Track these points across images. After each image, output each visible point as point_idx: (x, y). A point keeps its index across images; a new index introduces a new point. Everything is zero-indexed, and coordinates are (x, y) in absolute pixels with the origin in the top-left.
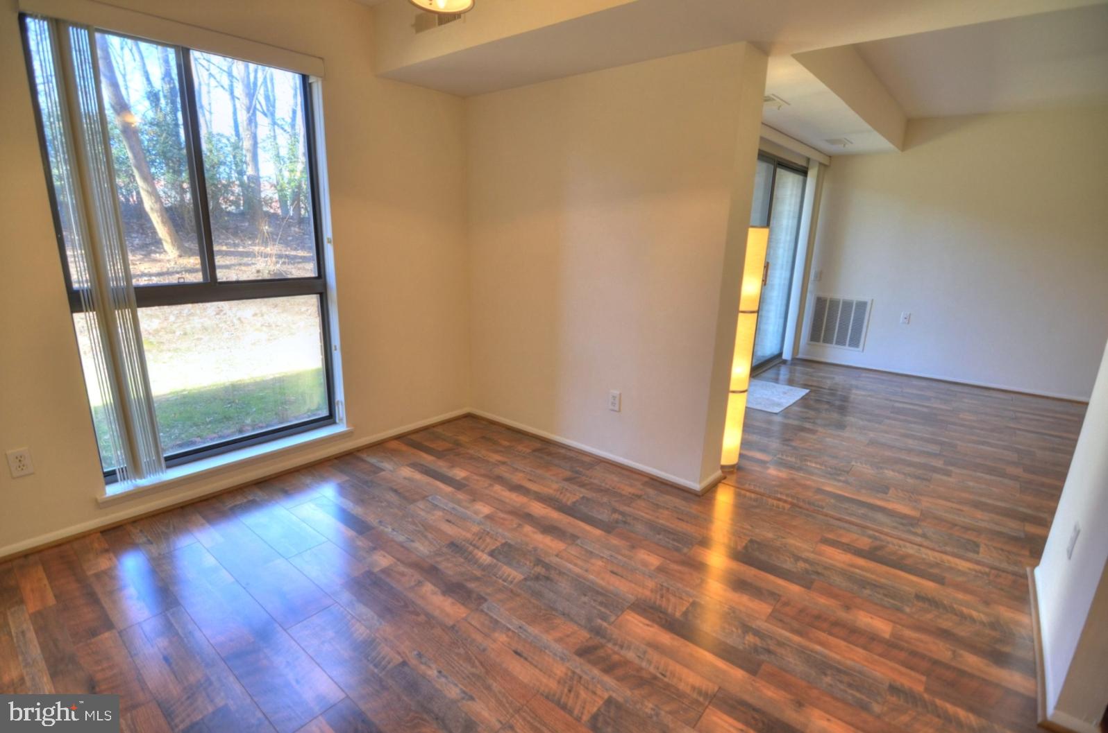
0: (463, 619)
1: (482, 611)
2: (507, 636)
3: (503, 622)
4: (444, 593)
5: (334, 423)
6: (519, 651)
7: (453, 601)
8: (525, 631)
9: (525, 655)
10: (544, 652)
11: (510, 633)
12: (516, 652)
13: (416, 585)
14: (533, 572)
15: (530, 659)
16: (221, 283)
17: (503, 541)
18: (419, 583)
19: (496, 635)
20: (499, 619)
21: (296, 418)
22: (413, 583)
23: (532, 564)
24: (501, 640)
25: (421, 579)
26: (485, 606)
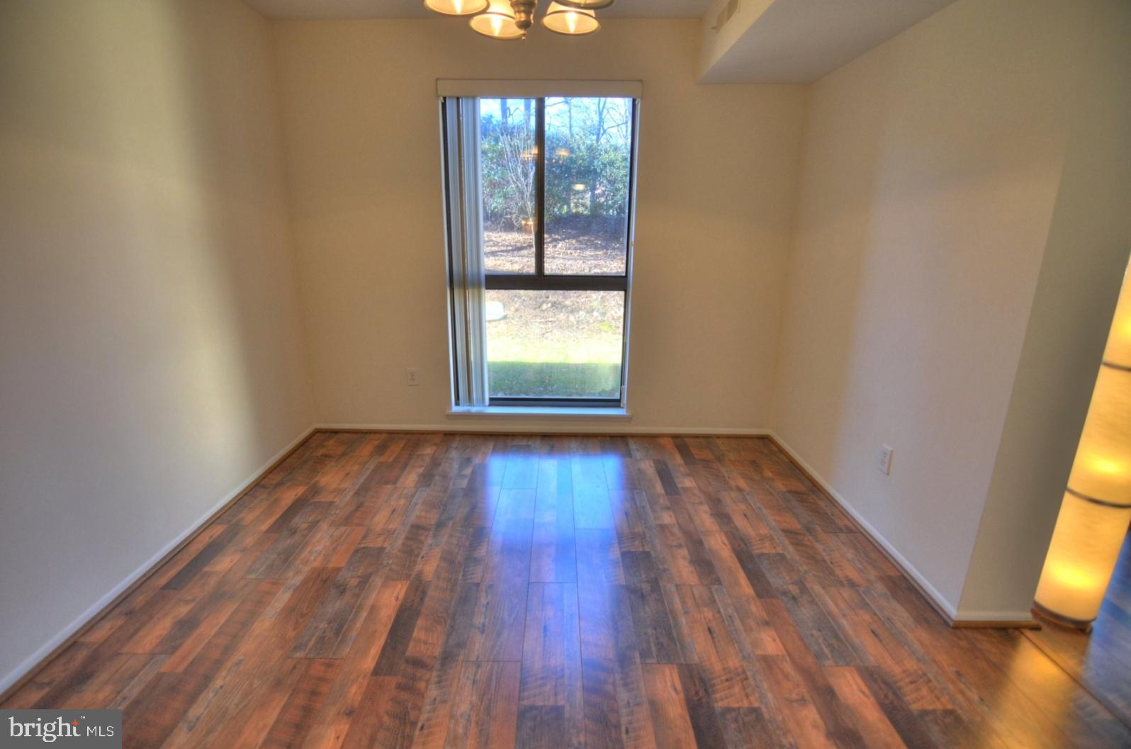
0: (690, 585)
1: (710, 588)
2: (713, 616)
3: (720, 605)
4: (692, 562)
5: (619, 406)
6: (712, 630)
7: (694, 571)
8: (733, 622)
9: (714, 635)
10: (733, 644)
11: (717, 615)
12: (710, 630)
13: (676, 546)
14: (785, 587)
15: (716, 640)
16: (547, 276)
17: (781, 552)
18: (680, 546)
19: (706, 609)
20: (717, 601)
21: (590, 394)
22: (675, 544)
23: (790, 581)
24: (706, 614)
25: (683, 543)
26: (714, 588)
